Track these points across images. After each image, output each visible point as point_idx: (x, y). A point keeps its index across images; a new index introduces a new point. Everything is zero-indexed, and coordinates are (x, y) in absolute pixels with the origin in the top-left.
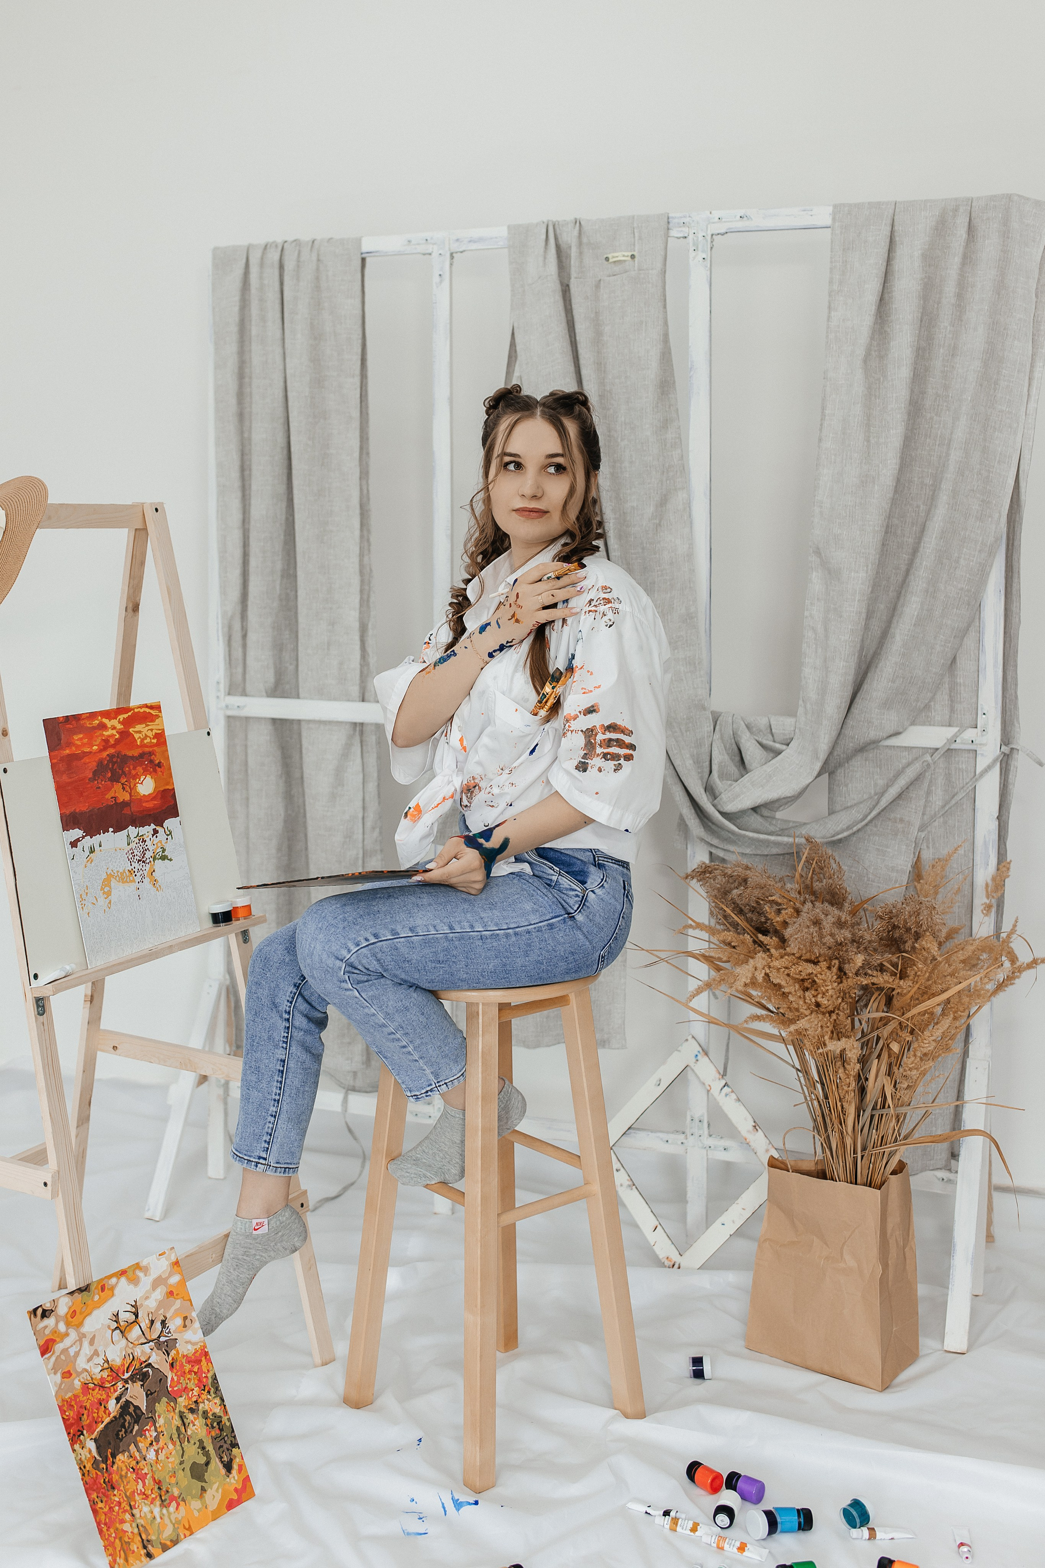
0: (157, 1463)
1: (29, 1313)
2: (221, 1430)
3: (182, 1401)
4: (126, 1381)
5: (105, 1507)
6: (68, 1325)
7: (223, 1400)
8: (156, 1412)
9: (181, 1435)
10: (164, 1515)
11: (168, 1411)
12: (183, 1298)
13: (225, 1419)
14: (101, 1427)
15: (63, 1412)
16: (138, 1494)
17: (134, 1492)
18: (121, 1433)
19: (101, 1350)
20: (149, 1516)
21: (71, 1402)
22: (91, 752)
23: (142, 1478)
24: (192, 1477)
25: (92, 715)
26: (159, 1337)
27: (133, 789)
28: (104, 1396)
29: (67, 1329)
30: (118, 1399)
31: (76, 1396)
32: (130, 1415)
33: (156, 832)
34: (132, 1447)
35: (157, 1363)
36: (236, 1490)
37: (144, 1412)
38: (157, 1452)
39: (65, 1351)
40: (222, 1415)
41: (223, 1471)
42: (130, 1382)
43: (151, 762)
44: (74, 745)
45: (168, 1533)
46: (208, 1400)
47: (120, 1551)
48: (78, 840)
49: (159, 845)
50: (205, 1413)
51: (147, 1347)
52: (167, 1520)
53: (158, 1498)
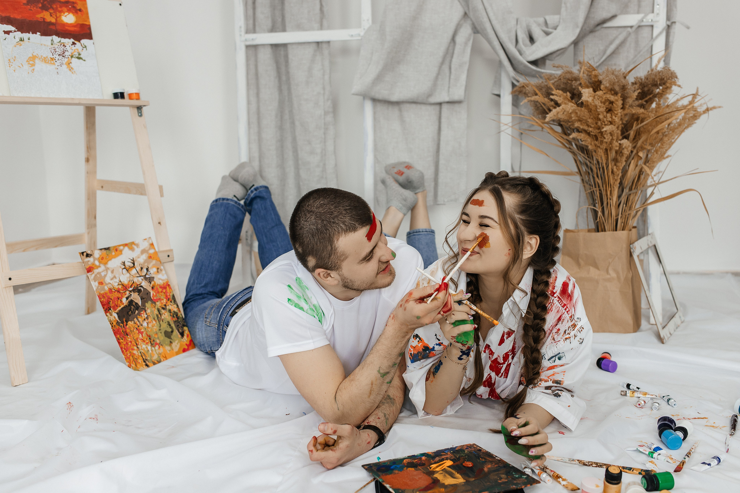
0: (148, 328)
1: (80, 252)
2: (178, 318)
3: (158, 304)
4: (130, 291)
5: (124, 343)
6: (100, 262)
8: (146, 307)
9: (159, 317)
10: (153, 350)
11: (152, 307)
12: (156, 260)
13: (179, 314)
14: (119, 308)
15: (100, 298)
16: (140, 340)
17: (138, 338)
18: (129, 313)
19: (117, 276)
20: (146, 349)
21: (104, 295)
23: (141, 333)
24: (166, 337)
26: (146, 275)
28: (120, 296)
29: (100, 264)
30: (127, 298)
31: (106, 293)
32: (134, 306)
34: (135, 319)
35: (145, 286)
36: (186, 345)
37: (140, 306)
38: (148, 323)
39: (99, 273)
41: (180, 336)
42: (132, 292)
45: (155, 357)
46: (171, 305)
47: (133, 362)
51: (140, 279)
52: (154, 352)
53: (150, 342)
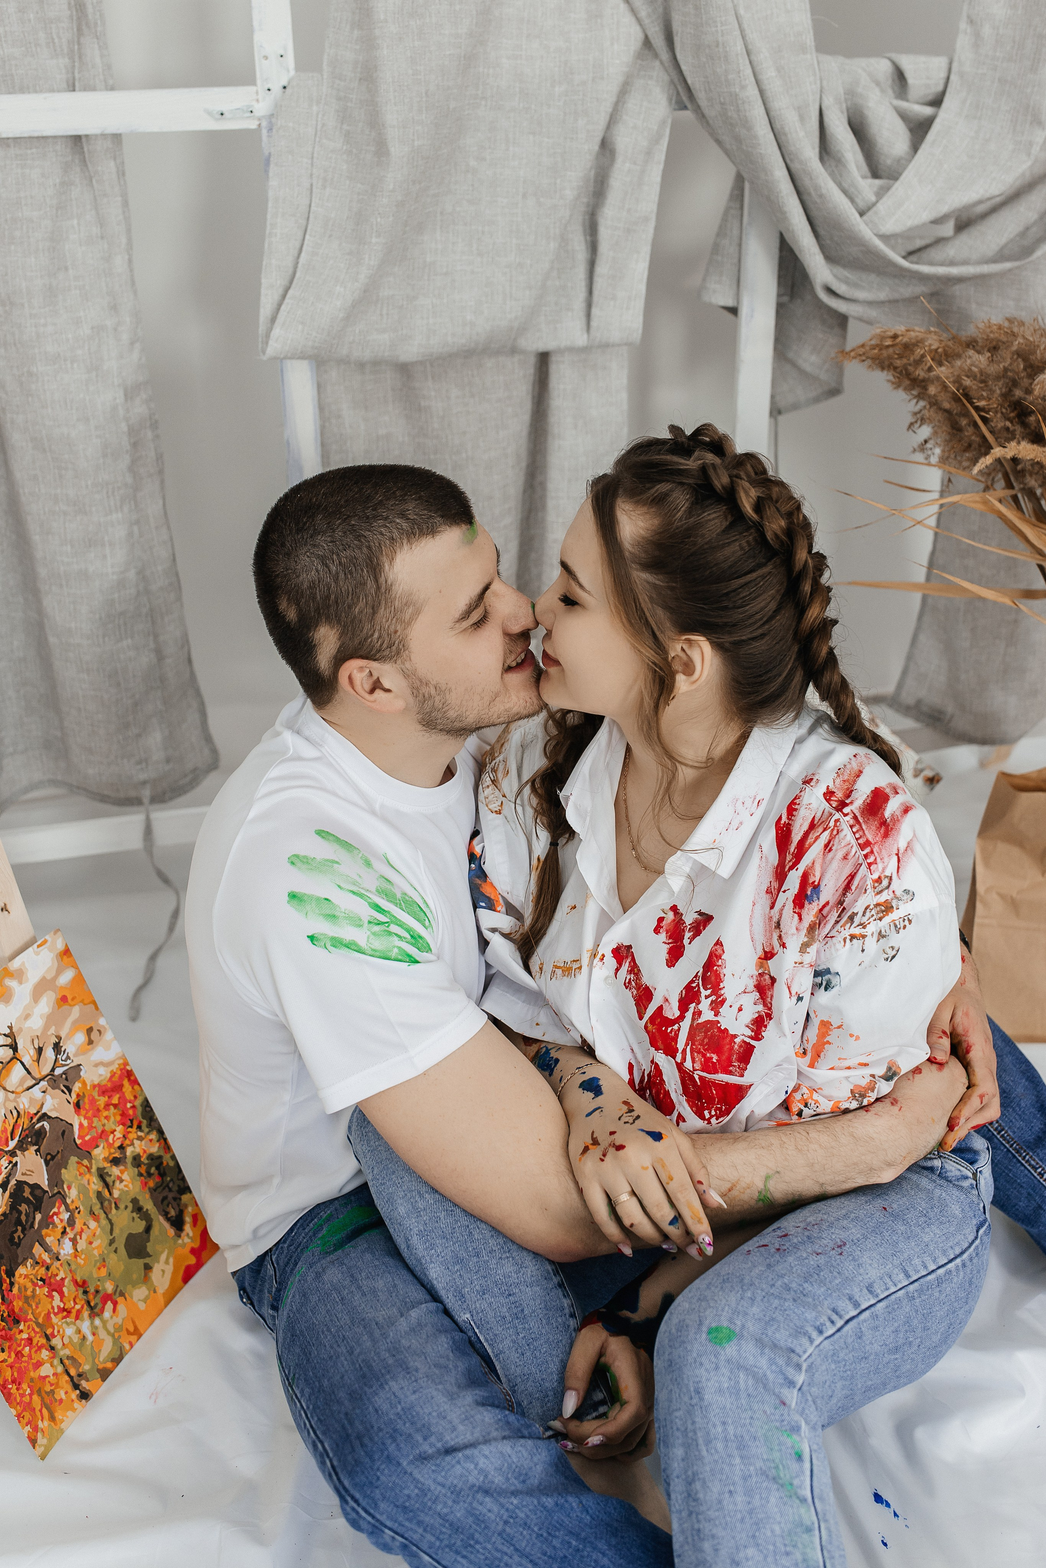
0: (76, 1257)
2: (162, 1175)
3: (100, 1153)
4: (13, 1153)
5: (9, 1356)
7: (161, 1132)
8: (63, 1182)
10: (96, 1328)
11: (81, 1174)
12: (82, 1001)
16: (56, 1314)
17: (49, 1313)
18: (16, 1235)
20: (76, 1339)
23: (57, 1287)
24: (130, 1257)
26: (53, 1070)
32: (27, 1201)
34: (37, 1249)
36: (193, 1251)
37: (46, 1189)
38: (74, 1241)
40: (162, 1153)
41: (171, 1232)
42: (18, 1152)
45: (107, 1349)
46: (135, 1138)
47: (41, 1411)
50: (136, 1159)
51: (36, 1092)
52: (102, 1334)
53: (85, 1306)
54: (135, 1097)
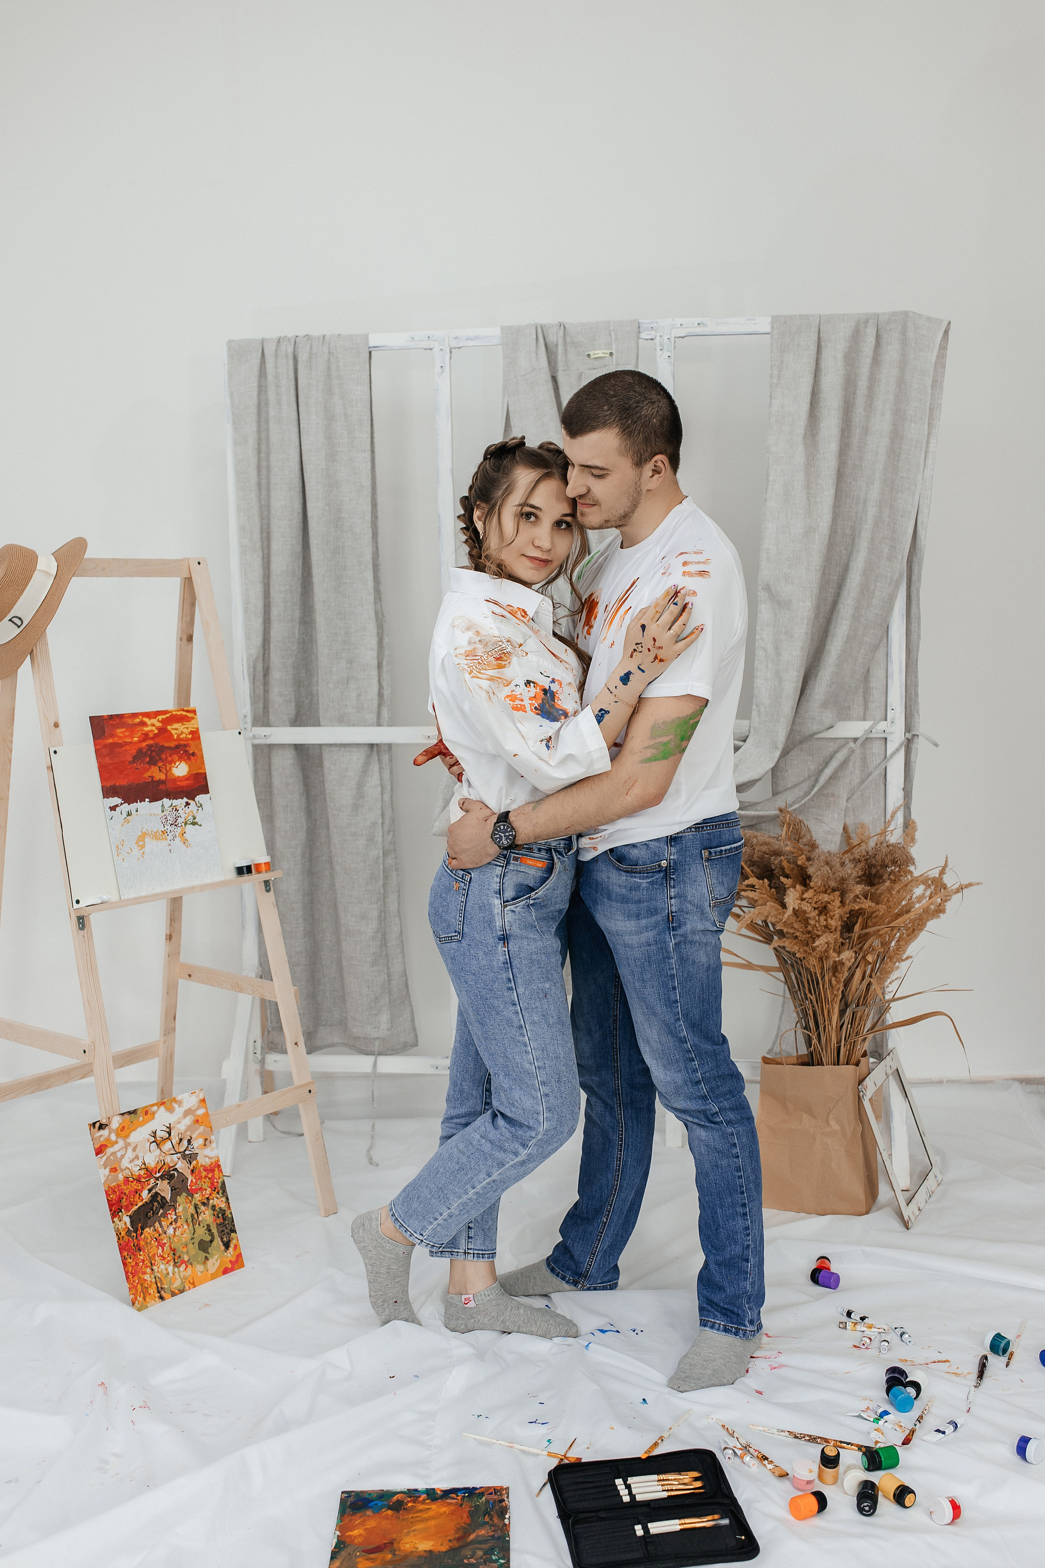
0: (174, 1237)
1: (90, 1125)
2: (224, 1219)
3: (198, 1197)
4: (157, 1179)
5: (132, 1262)
6: (118, 1136)
7: (227, 1199)
8: (177, 1202)
9: (194, 1219)
10: (175, 1272)
11: (186, 1202)
12: (206, 1125)
13: (228, 1212)
14: (135, 1208)
15: (108, 1195)
16: (158, 1256)
17: (155, 1254)
18: (149, 1214)
19: (140, 1155)
20: (164, 1272)
21: (115, 1188)
22: (131, 743)
23: (161, 1245)
24: (199, 1249)
25: (134, 715)
26: (185, 1151)
27: (168, 772)
28: (140, 1188)
29: (117, 1139)
30: (150, 1190)
31: (119, 1185)
32: (158, 1202)
33: (187, 804)
34: (157, 1224)
35: (182, 1168)
36: (231, 1261)
37: (168, 1201)
38: (175, 1229)
39: (114, 1154)
40: (226, 1209)
41: (223, 1248)
42: (160, 1179)
43: (186, 752)
44: (117, 736)
45: (177, 1284)
46: (217, 1198)
47: (140, 1292)
48: (117, 806)
49: (191, 814)
50: (214, 1207)
51: (175, 1157)
52: (177, 1276)
53: (172, 1260)
54: (219, 1178)
